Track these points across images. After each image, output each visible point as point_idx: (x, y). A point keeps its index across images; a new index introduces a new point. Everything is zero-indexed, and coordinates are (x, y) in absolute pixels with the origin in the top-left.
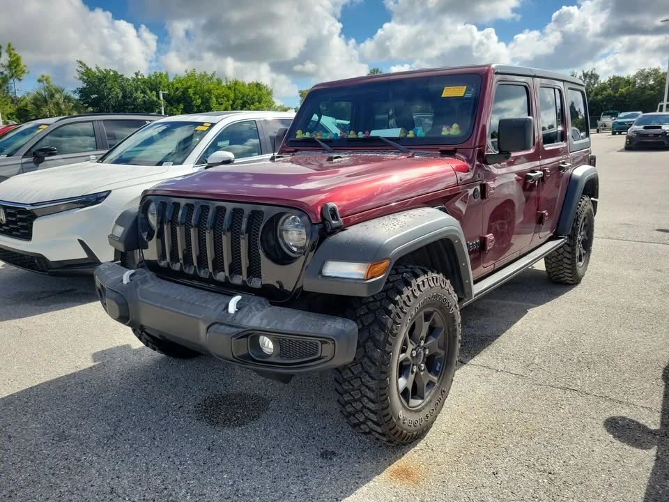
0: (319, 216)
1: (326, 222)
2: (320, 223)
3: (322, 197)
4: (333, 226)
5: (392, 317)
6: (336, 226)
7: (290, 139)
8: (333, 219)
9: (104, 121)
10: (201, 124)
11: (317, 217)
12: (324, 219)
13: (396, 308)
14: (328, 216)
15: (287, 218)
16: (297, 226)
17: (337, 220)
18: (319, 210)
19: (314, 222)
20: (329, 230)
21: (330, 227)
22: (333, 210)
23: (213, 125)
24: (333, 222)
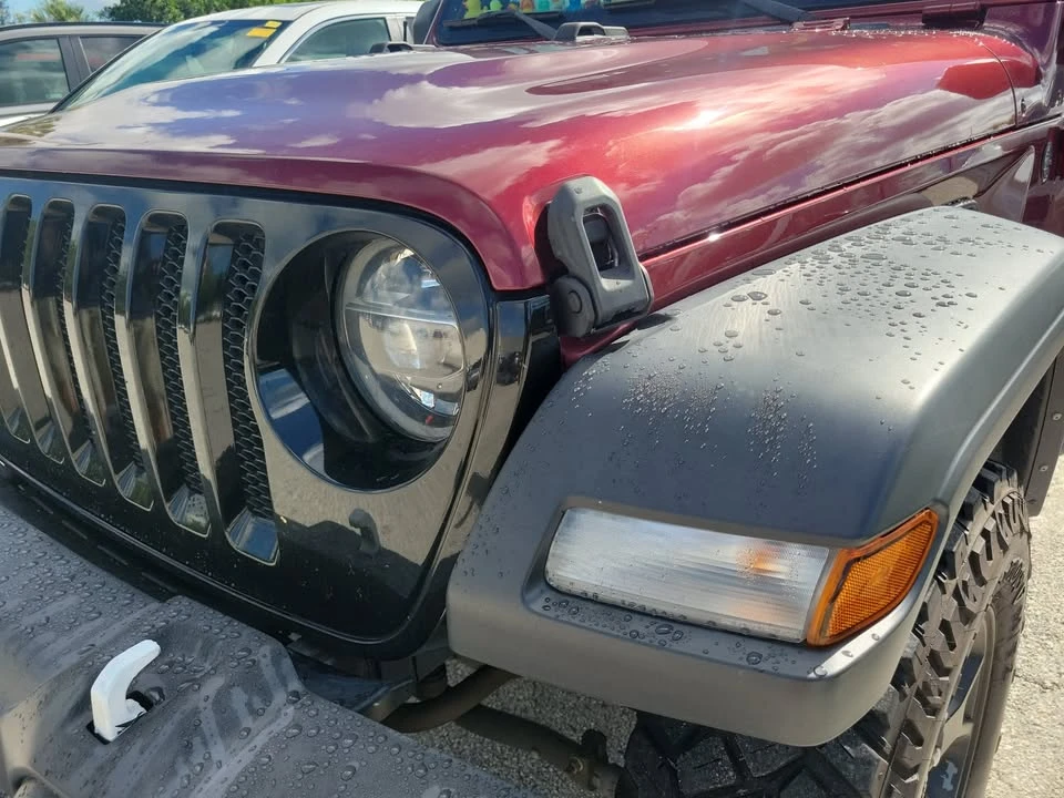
0: (528, 252)
1: (568, 283)
2: (537, 290)
3: (537, 155)
4: (606, 309)
5: (888, 748)
6: (621, 303)
7: (447, 24)
8: (605, 266)
9: (84, 37)
10: (260, 23)
11: (516, 253)
12: (553, 267)
13: (903, 696)
14: (579, 249)
15: (385, 255)
16: (425, 300)
17: (626, 270)
18: (529, 219)
19: (503, 280)
20: (581, 327)
21: (588, 314)
22: (603, 219)
23: (285, 24)
24: (607, 284)
